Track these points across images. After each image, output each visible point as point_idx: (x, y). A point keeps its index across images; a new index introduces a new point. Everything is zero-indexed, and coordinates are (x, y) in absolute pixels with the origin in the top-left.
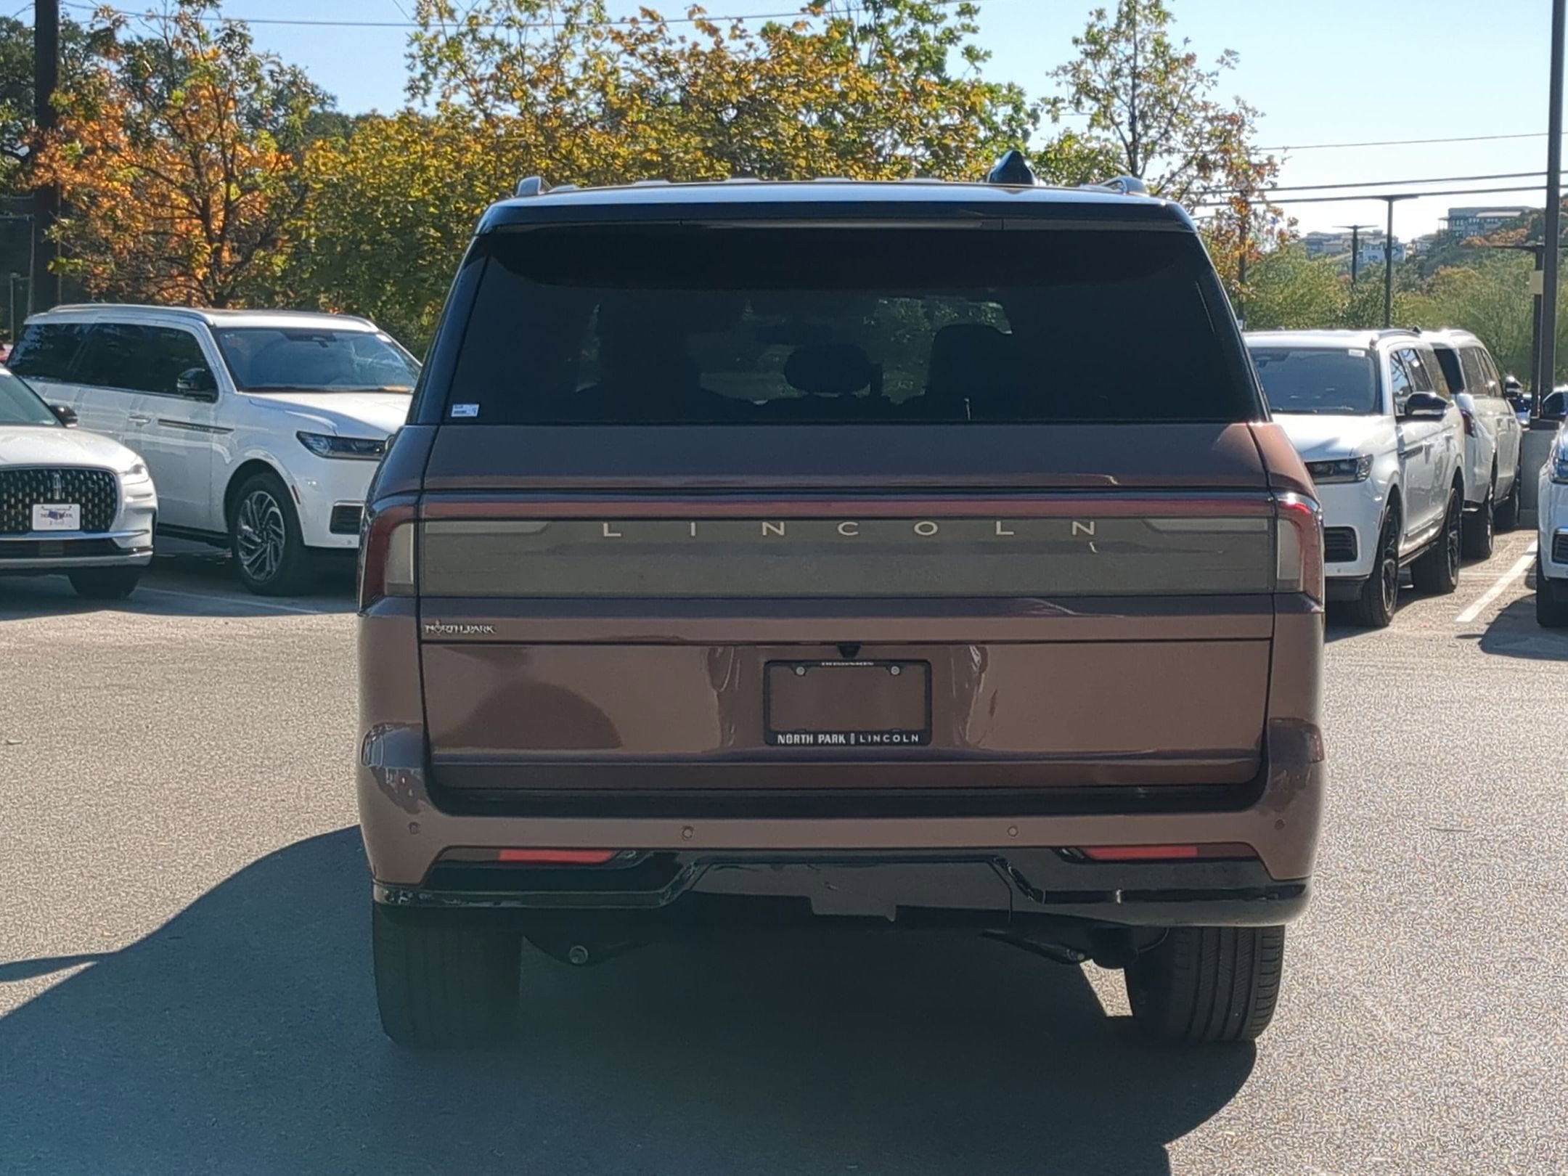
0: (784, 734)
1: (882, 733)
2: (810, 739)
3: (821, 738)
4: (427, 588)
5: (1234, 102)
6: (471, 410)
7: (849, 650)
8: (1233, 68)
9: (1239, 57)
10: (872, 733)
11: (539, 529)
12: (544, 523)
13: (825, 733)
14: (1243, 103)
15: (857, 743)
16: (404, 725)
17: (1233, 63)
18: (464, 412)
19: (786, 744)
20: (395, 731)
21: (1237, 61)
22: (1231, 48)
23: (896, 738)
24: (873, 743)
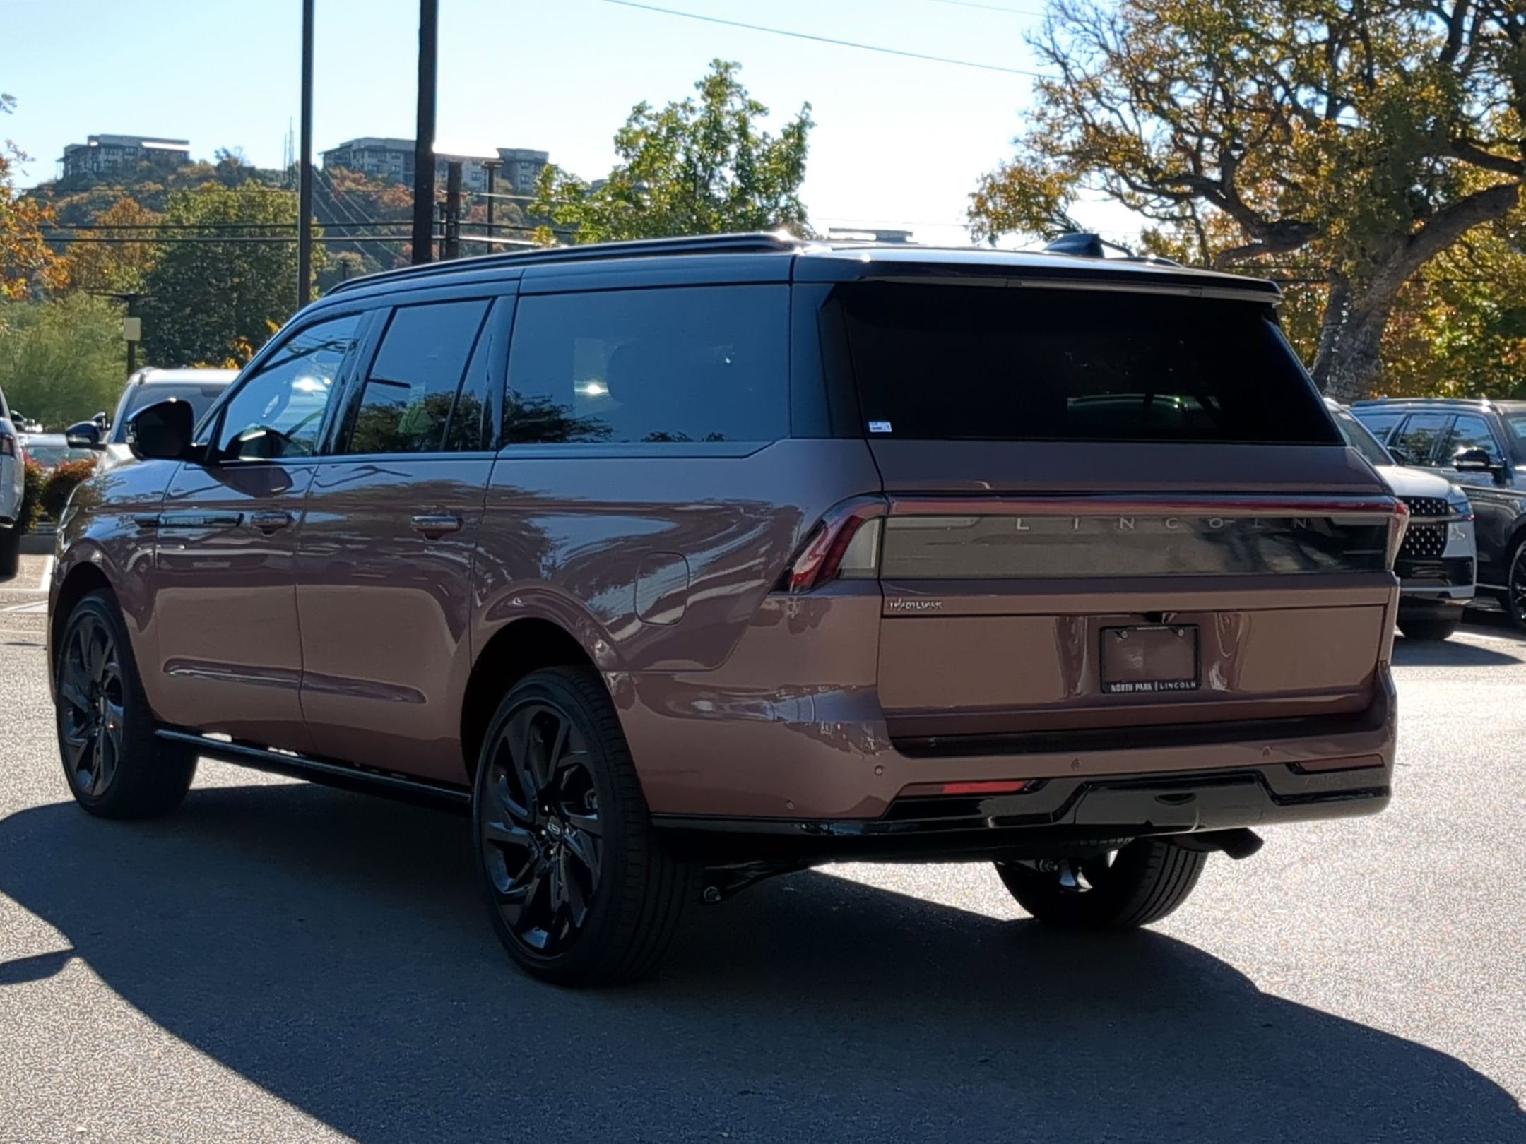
0: (1115, 684)
1: (1173, 682)
2: (1131, 687)
3: (1137, 686)
4: (885, 574)
5: (6, 145)
6: (886, 427)
7: (1154, 617)
8: (10, 112)
9: (17, 102)
10: (1169, 681)
11: (969, 523)
12: (975, 519)
13: (1139, 682)
14: (15, 147)
15: (1159, 690)
16: (839, 687)
17: (10, 107)
18: (880, 428)
19: (1116, 692)
20: (831, 693)
21: (14, 106)
22: (8, 93)
23: (1182, 686)
24: (1169, 689)
